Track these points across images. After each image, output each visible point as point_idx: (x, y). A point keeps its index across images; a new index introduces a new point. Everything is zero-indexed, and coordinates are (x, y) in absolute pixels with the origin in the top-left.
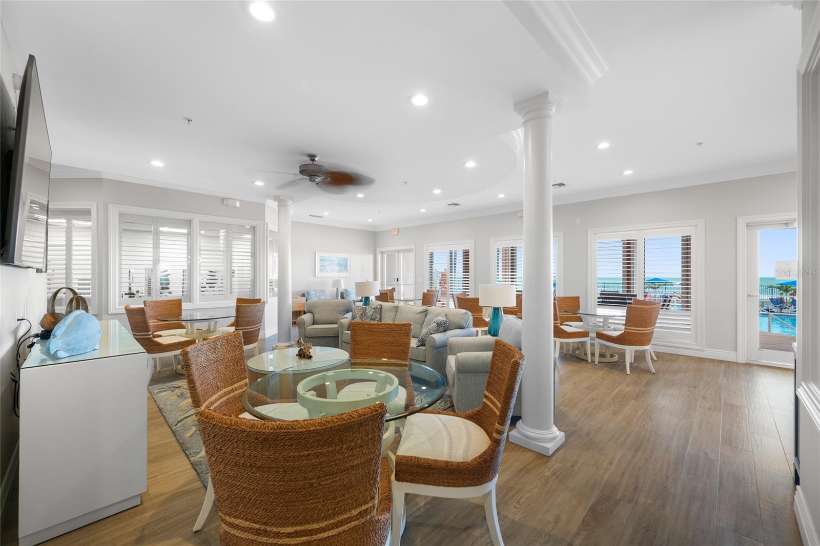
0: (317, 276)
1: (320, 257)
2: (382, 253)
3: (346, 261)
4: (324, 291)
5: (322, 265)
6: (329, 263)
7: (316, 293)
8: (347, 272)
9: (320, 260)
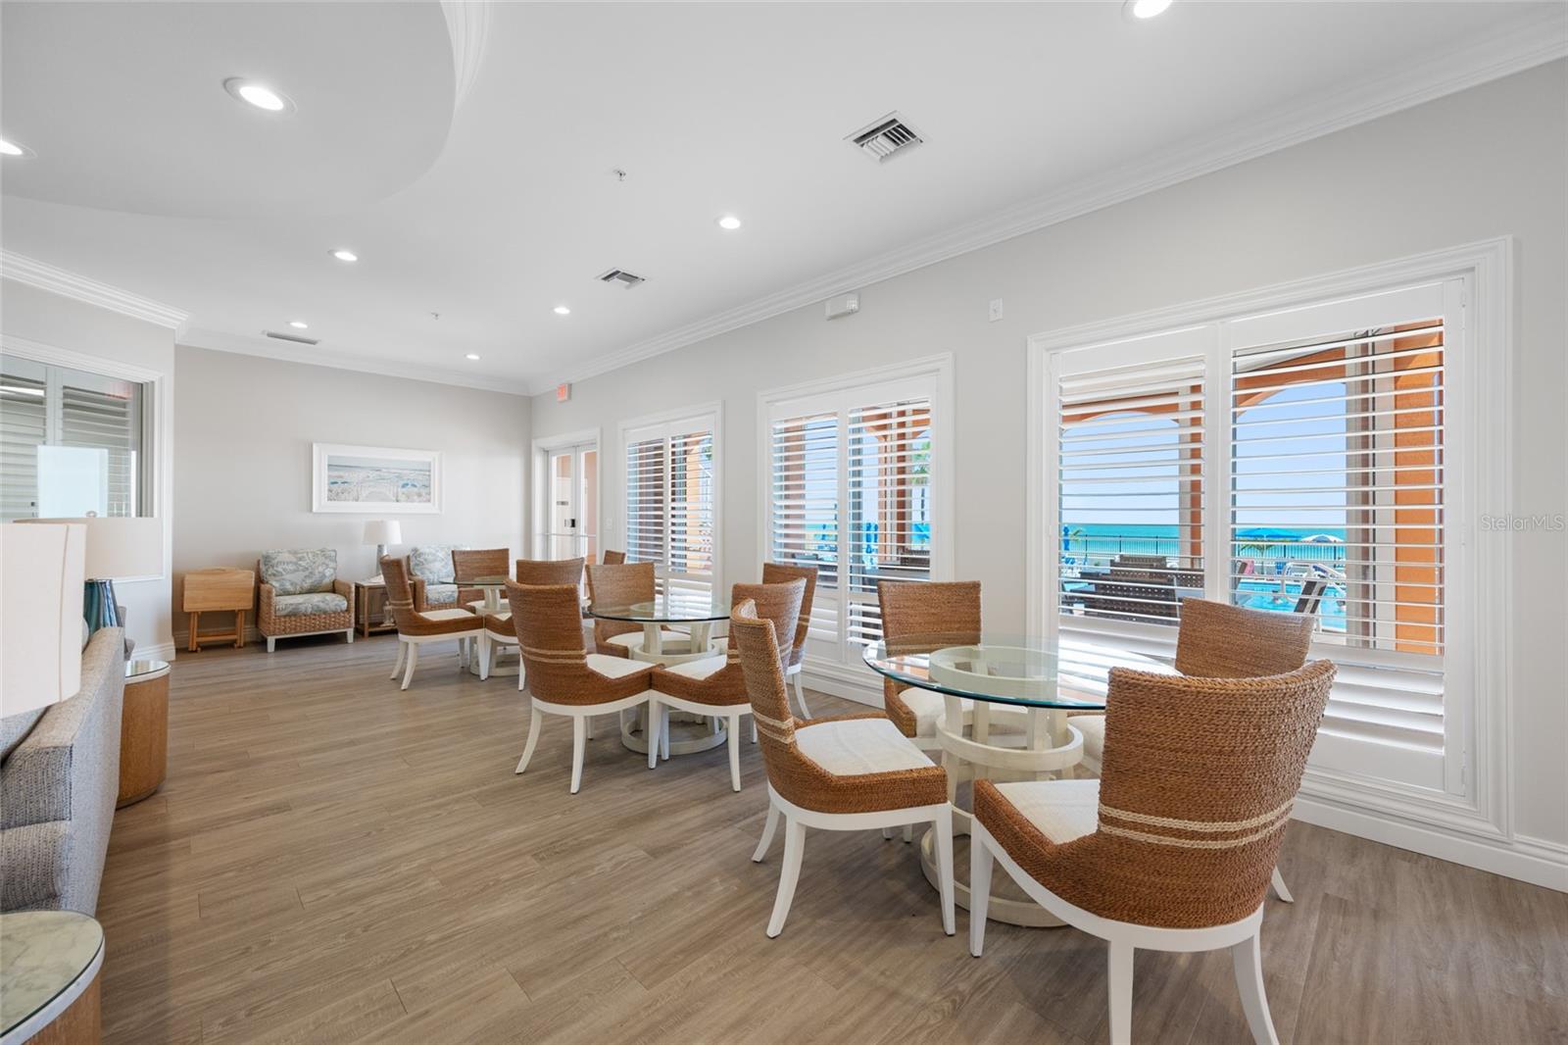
0: (314, 510)
1: (330, 457)
2: (547, 452)
3: (427, 471)
4: (333, 554)
5: (339, 481)
6: (362, 474)
7: (300, 559)
8: (429, 501)
9: (329, 465)
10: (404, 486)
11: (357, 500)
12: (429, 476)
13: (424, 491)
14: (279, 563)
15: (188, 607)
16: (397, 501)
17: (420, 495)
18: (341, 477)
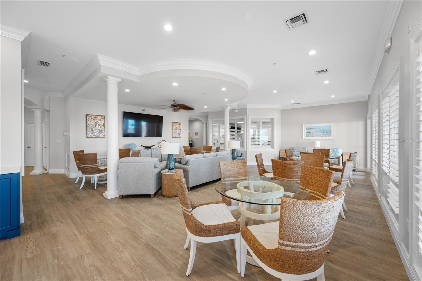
0: (303, 139)
1: (307, 127)
3: (330, 128)
4: (305, 148)
5: (309, 132)
6: (314, 130)
7: (299, 149)
8: (331, 136)
9: (306, 129)
10: (324, 132)
11: (312, 136)
12: (331, 129)
13: (329, 133)
14: (295, 149)
15: (281, 156)
16: (322, 136)
17: (328, 135)
18: (309, 131)
